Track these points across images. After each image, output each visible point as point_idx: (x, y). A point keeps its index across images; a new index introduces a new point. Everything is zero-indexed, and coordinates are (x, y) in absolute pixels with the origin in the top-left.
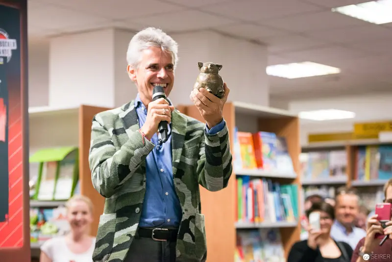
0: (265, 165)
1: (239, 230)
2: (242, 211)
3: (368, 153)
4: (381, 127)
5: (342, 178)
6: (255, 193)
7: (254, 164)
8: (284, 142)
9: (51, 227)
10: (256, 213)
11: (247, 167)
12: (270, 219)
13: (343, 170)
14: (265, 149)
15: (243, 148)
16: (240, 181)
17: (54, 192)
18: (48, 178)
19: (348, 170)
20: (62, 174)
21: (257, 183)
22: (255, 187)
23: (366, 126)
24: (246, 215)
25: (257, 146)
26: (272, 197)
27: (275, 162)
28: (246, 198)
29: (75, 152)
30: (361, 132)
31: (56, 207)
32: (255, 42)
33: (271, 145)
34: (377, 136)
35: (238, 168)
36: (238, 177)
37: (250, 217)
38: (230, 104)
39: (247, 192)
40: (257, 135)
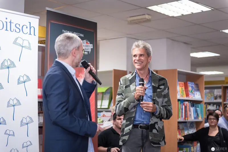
0: (190, 96)
1: (179, 123)
2: (180, 115)
5: (219, 100)
6: (186, 107)
7: (185, 95)
8: (197, 85)
9: (100, 120)
10: (186, 116)
11: (182, 96)
12: (192, 118)
13: (220, 97)
14: (190, 89)
15: (181, 88)
16: (180, 102)
17: (101, 105)
19: (222, 97)
20: (104, 99)
21: (186, 103)
22: (185, 105)
24: (182, 116)
25: (186, 87)
26: (192, 109)
27: (194, 94)
28: (182, 109)
31: (102, 111)
33: (192, 87)
35: (179, 97)
36: (179, 100)
37: (184, 117)
38: (176, 70)
39: (182, 107)
40: (187, 83)
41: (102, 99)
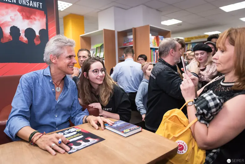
2: (153, 59)
3: (188, 45)
4: (192, 38)
6: (157, 54)
7: (157, 46)
10: (157, 60)
11: (154, 46)
14: (160, 41)
16: (152, 50)
18: (98, 52)
20: (101, 51)
22: (157, 52)
23: (188, 38)
24: (154, 60)
25: (158, 40)
28: (154, 55)
29: (103, 45)
30: (187, 40)
32: (157, 10)
34: (190, 41)
35: (151, 46)
36: (151, 49)
37: (155, 61)
38: (148, 25)
39: (154, 53)
40: (158, 37)
41: (100, 52)
